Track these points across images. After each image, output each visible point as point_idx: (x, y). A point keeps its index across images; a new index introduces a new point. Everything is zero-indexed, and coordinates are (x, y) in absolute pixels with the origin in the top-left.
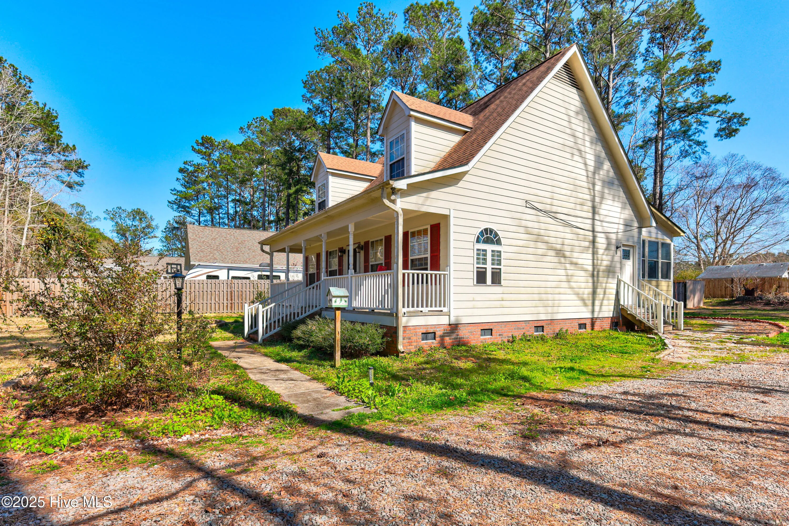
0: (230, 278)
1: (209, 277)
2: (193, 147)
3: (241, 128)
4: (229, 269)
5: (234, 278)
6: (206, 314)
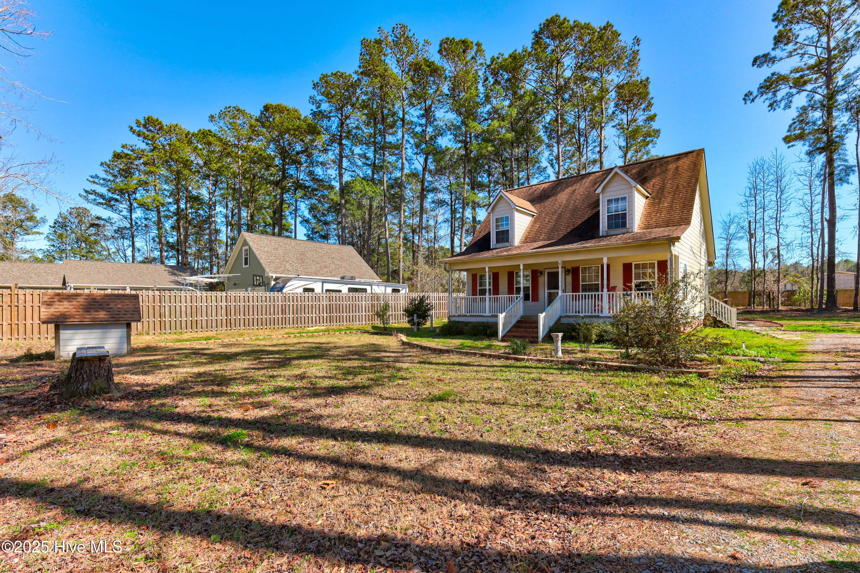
0: (324, 291)
1: (306, 290)
2: (132, 128)
3: (212, 117)
4: (324, 282)
5: (327, 291)
6: (309, 329)
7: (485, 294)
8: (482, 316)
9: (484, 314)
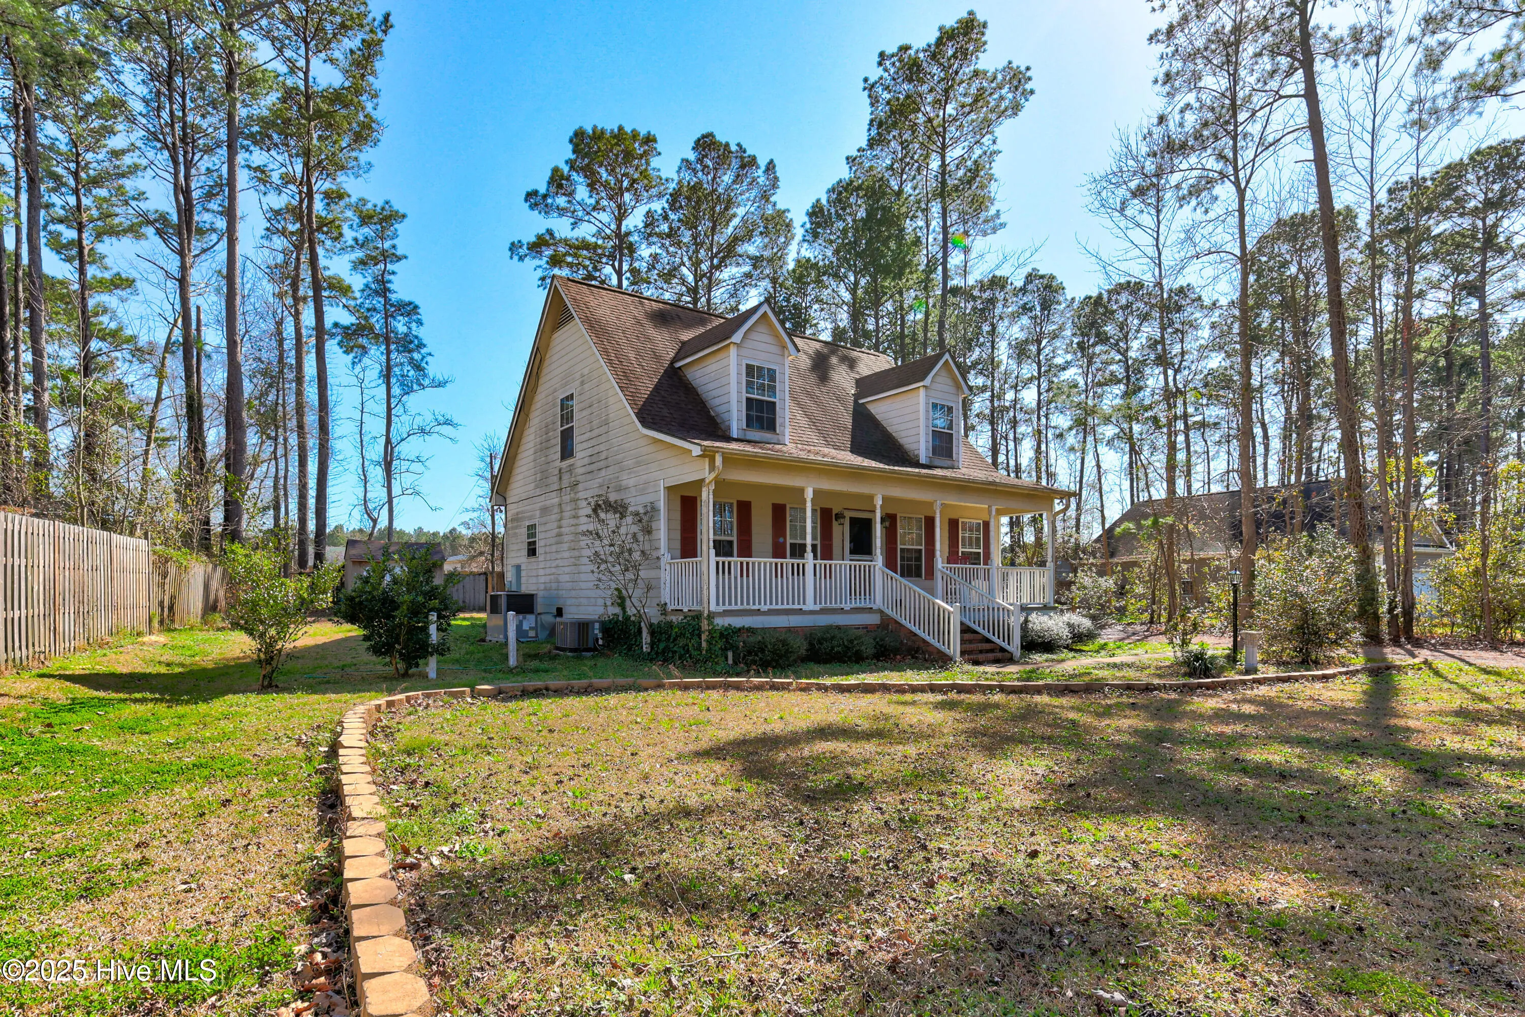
7: (802, 555)
8: (800, 612)
9: (805, 608)
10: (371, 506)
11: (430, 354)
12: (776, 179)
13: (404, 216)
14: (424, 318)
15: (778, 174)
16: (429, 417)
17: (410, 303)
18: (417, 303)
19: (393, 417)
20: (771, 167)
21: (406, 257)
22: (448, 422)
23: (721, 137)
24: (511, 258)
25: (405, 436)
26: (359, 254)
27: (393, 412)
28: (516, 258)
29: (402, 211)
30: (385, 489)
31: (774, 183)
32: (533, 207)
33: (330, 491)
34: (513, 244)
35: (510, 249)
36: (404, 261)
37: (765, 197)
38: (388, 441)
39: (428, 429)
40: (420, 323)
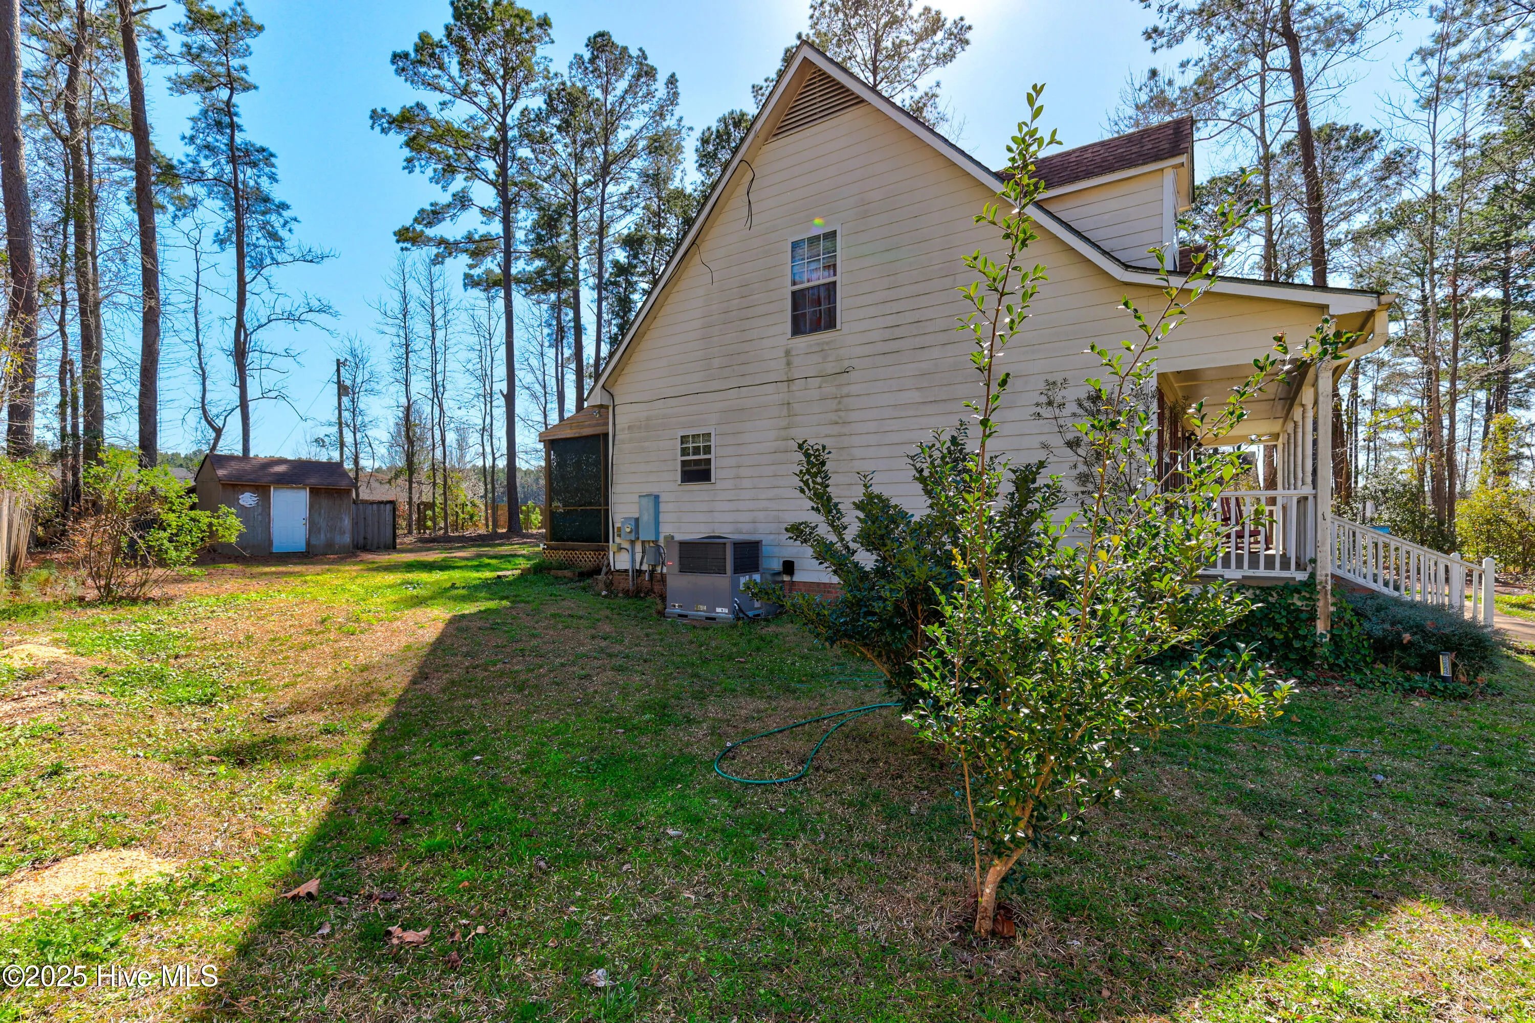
10: (213, 411)
11: (295, 220)
12: (676, 95)
13: (260, 28)
14: (280, 173)
15: (679, 90)
16: (299, 300)
17: (263, 150)
18: (272, 150)
19: (248, 295)
20: (672, 81)
21: (256, 88)
22: (324, 310)
23: (619, 39)
24: (372, 128)
25: (264, 320)
26: (186, 69)
27: (248, 287)
28: (378, 129)
29: (257, 20)
30: (237, 390)
31: (673, 98)
32: (401, 71)
33: (161, 385)
34: (374, 111)
35: (372, 117)
36: (252, 92)
37: (660, 114)
38: (240, 324)
39: (297, 314)
40: (273, 178)
